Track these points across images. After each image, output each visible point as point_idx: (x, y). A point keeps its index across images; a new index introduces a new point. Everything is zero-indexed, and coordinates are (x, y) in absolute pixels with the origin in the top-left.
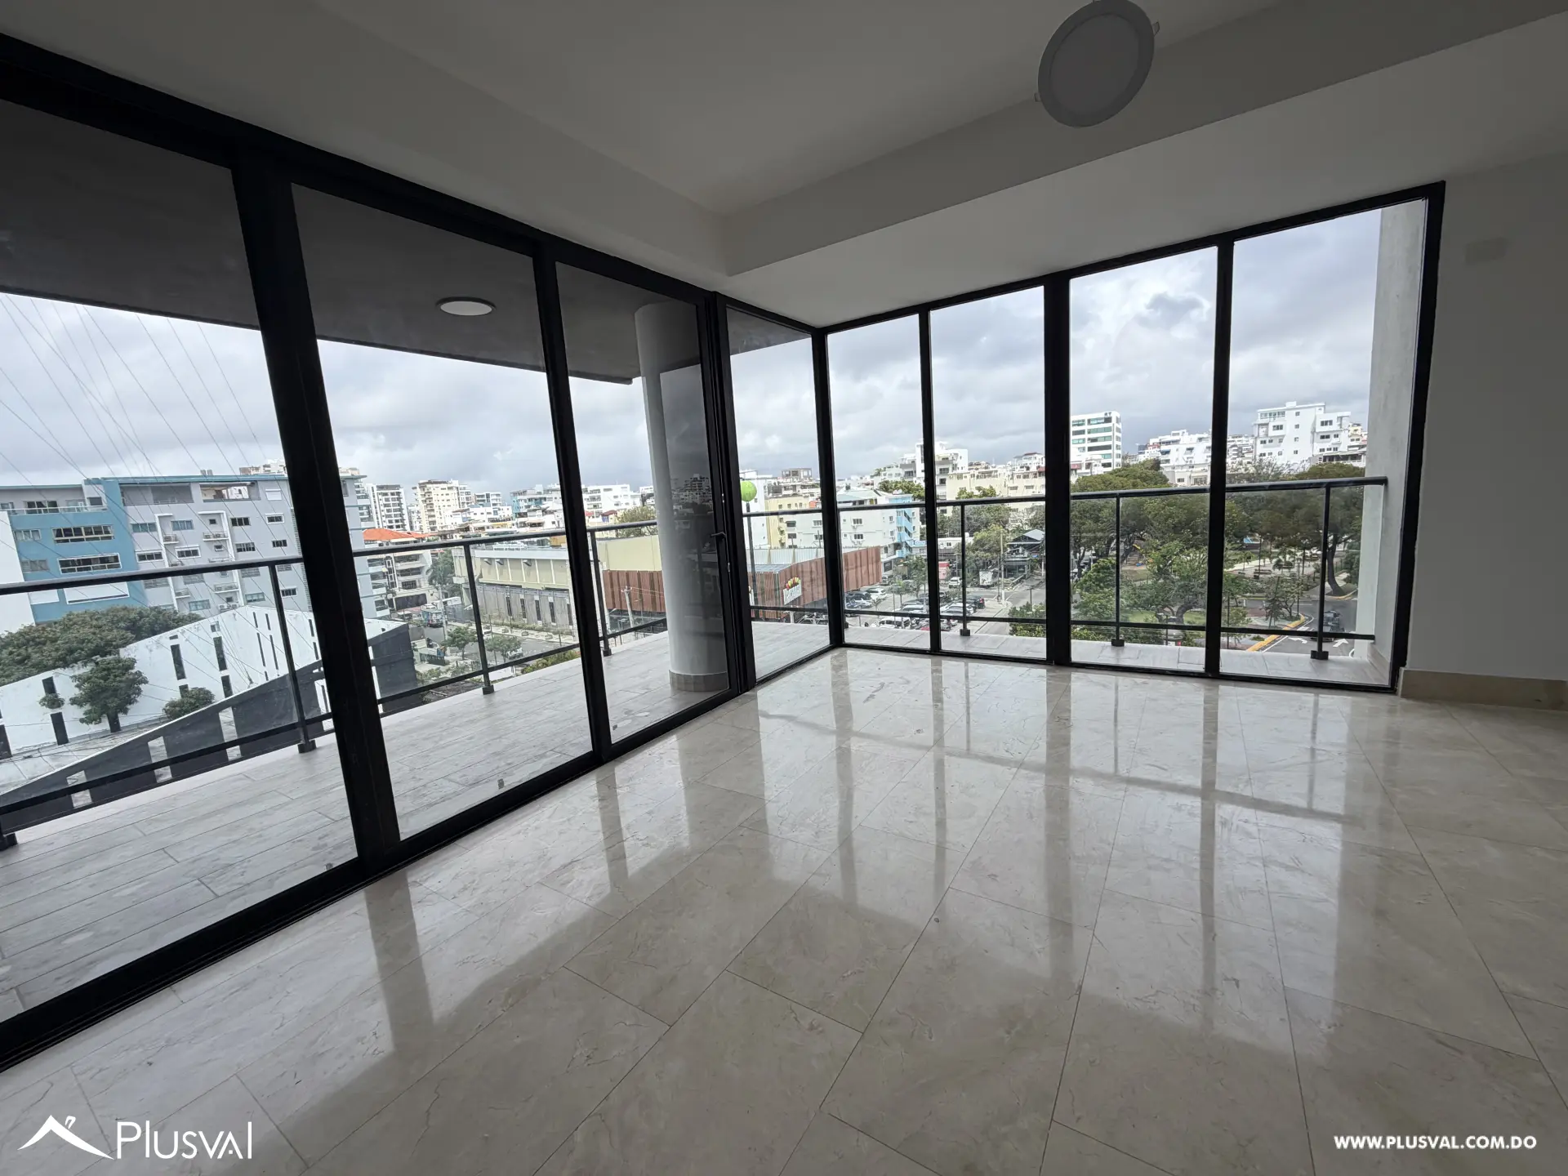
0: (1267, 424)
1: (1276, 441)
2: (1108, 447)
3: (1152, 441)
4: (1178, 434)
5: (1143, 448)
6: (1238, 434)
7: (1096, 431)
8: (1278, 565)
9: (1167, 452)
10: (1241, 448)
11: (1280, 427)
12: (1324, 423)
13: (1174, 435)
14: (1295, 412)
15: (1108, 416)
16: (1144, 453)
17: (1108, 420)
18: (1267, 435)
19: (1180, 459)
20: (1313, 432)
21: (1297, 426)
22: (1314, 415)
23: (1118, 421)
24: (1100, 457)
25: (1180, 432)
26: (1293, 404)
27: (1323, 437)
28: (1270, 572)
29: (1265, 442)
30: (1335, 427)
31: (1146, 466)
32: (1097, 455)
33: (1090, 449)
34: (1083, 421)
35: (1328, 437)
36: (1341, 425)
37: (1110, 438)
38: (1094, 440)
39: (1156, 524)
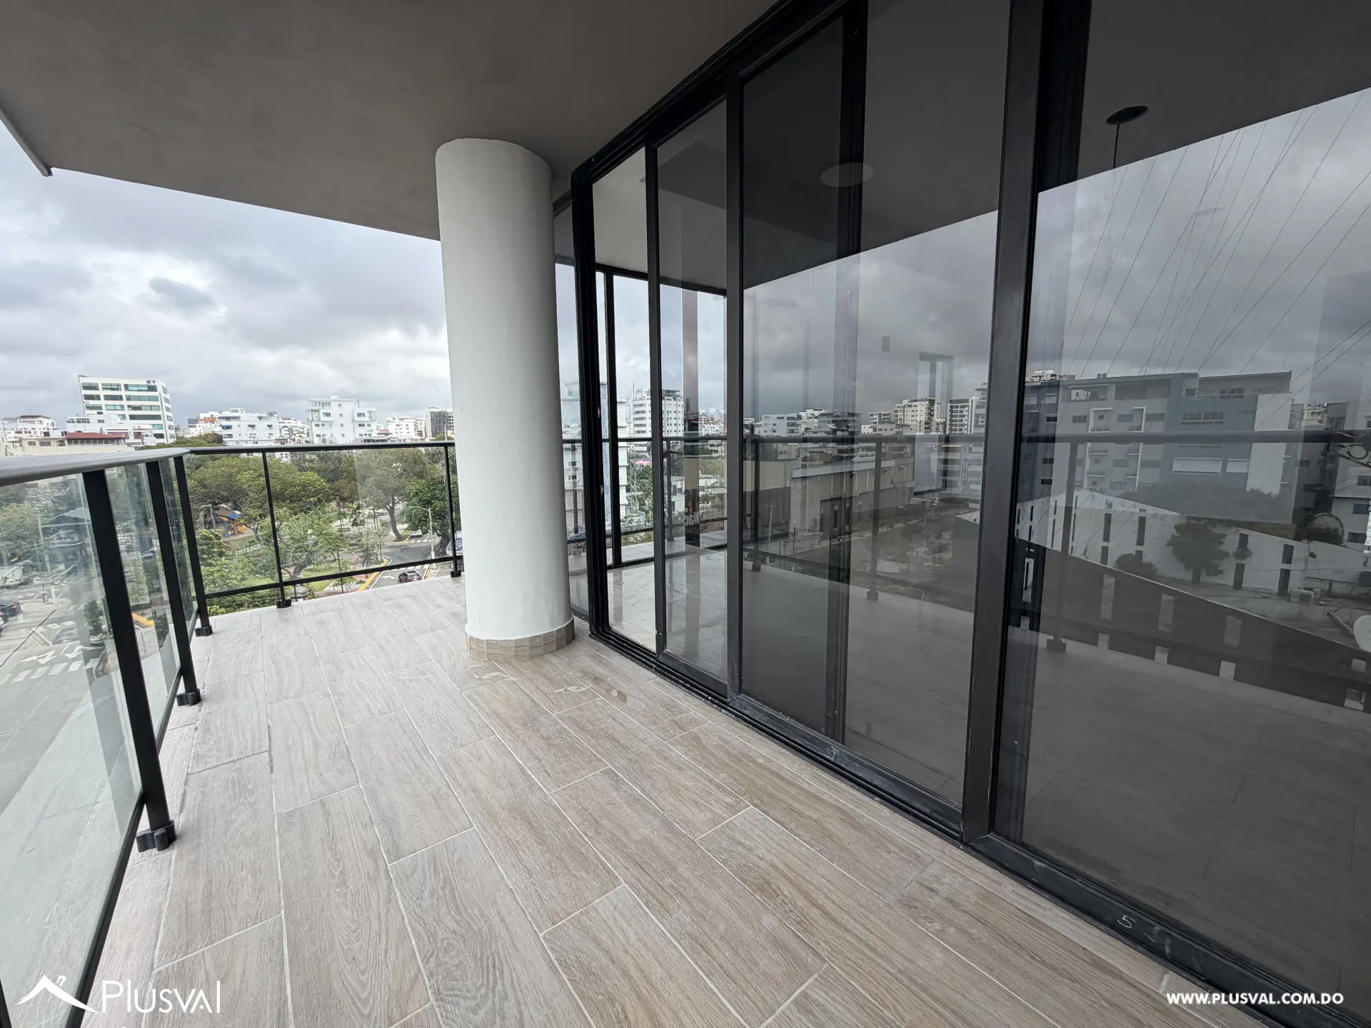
0: (318, 411)
1: (327, 425)
2: (158, 417)
3: (202, 416)
4: (237, 411)
5: (193, 422)
6: (287, 416)
7: (139, 398)
8: (355, 524)
9: (229, 427)
10: (291, 429)
11: (328, 415)
12: (359, 415)
13: (233, 411)
14: (337, 403)
15: (152, 384)
16: (195, 427)
17: (153, 389)
18: (319, 420)
19: (243, 434)
20: (353, 421)
21: (341, 415)
22: (350, 408)
23: (165, 391)
24: (151, 427)
25: (239, 409)
26: (335, 397)
27: (360, 425)
28: (349, 530)
29: (318, 425)
30: (367, 418)
31: (208, 440)
32: (145, 425)
33: (132, 417)
34: (119, 385)
35: (363, 425)
36: (370, 417)
37: (158, 408)
38: (139, 408)
39: (251, 494)
